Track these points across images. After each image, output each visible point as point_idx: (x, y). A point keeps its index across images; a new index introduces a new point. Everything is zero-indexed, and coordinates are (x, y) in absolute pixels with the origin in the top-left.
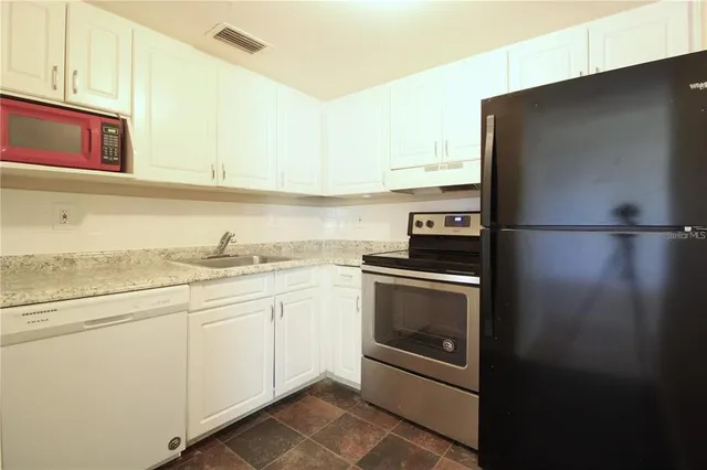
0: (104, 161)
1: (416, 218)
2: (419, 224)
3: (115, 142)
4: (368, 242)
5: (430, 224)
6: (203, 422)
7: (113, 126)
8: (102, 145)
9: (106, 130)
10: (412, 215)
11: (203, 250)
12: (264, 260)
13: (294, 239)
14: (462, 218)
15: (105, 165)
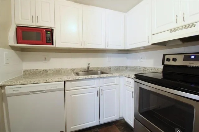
0: (47, 42)
1: (167, 57)
2: (168, 60)
3: (50, 36)
4: (144, 67)
5: (174, 60)
6: (72, 127)
7: (49, 31)
8: (46, 37)
9: (47, 33)
10: (164, 56)
11: (84, 69)
12: (102, 73)
13: (116, 65)
14: (195, 56)
15: (47, 43)
